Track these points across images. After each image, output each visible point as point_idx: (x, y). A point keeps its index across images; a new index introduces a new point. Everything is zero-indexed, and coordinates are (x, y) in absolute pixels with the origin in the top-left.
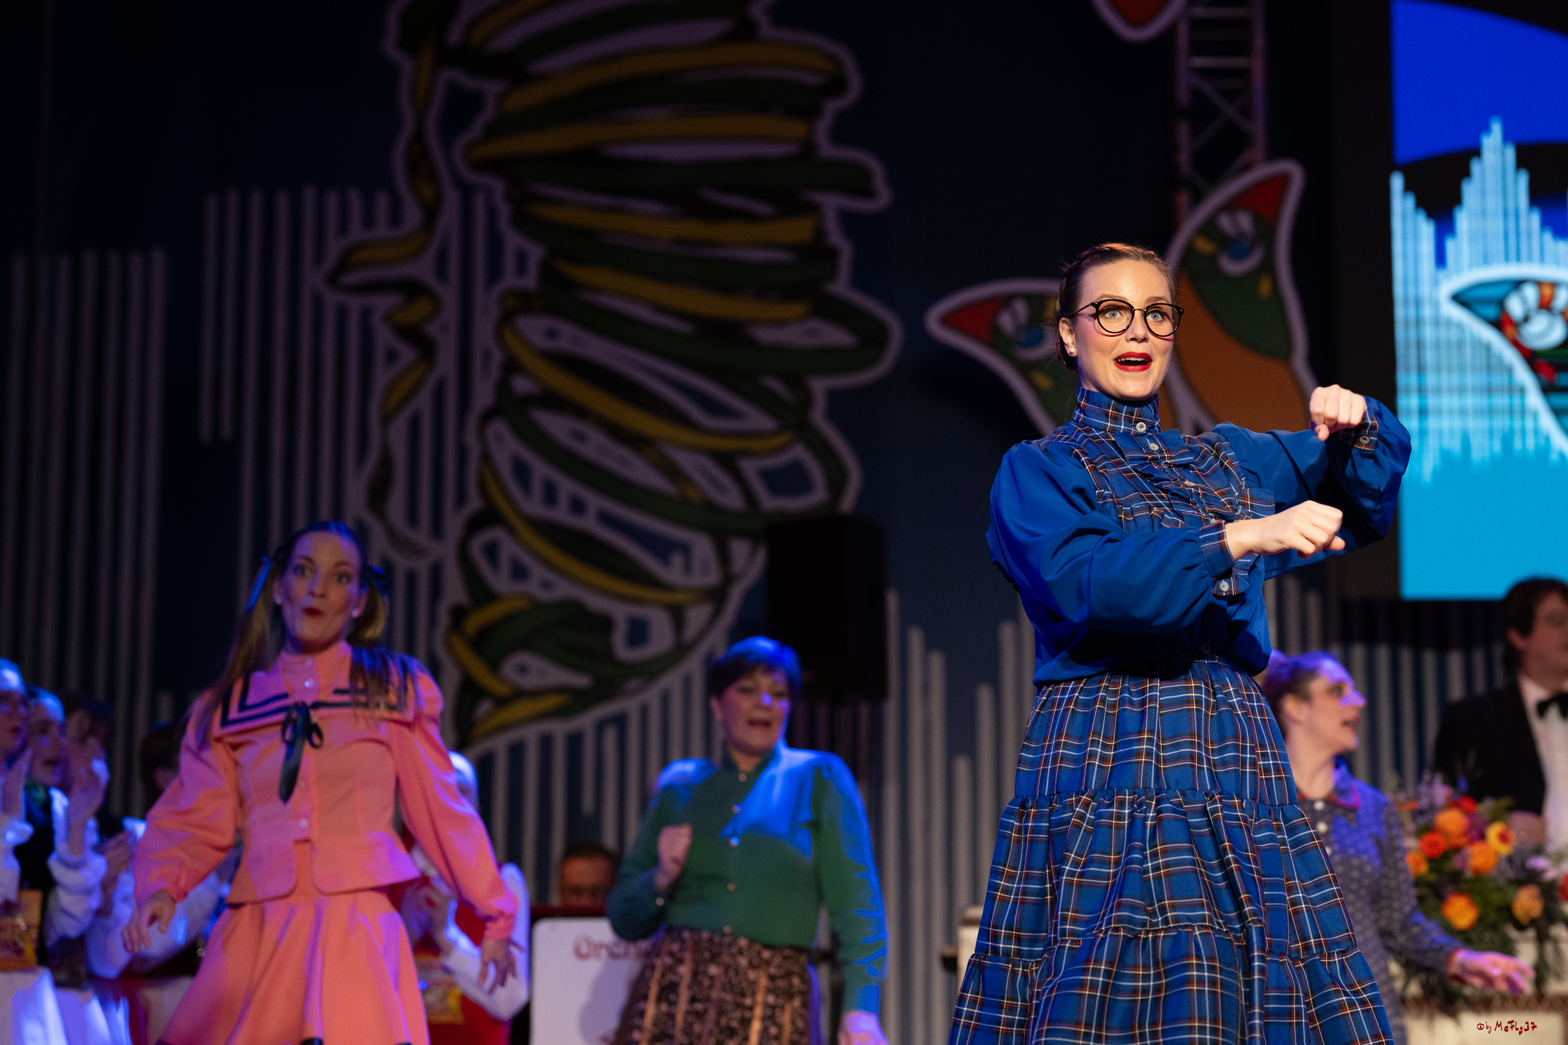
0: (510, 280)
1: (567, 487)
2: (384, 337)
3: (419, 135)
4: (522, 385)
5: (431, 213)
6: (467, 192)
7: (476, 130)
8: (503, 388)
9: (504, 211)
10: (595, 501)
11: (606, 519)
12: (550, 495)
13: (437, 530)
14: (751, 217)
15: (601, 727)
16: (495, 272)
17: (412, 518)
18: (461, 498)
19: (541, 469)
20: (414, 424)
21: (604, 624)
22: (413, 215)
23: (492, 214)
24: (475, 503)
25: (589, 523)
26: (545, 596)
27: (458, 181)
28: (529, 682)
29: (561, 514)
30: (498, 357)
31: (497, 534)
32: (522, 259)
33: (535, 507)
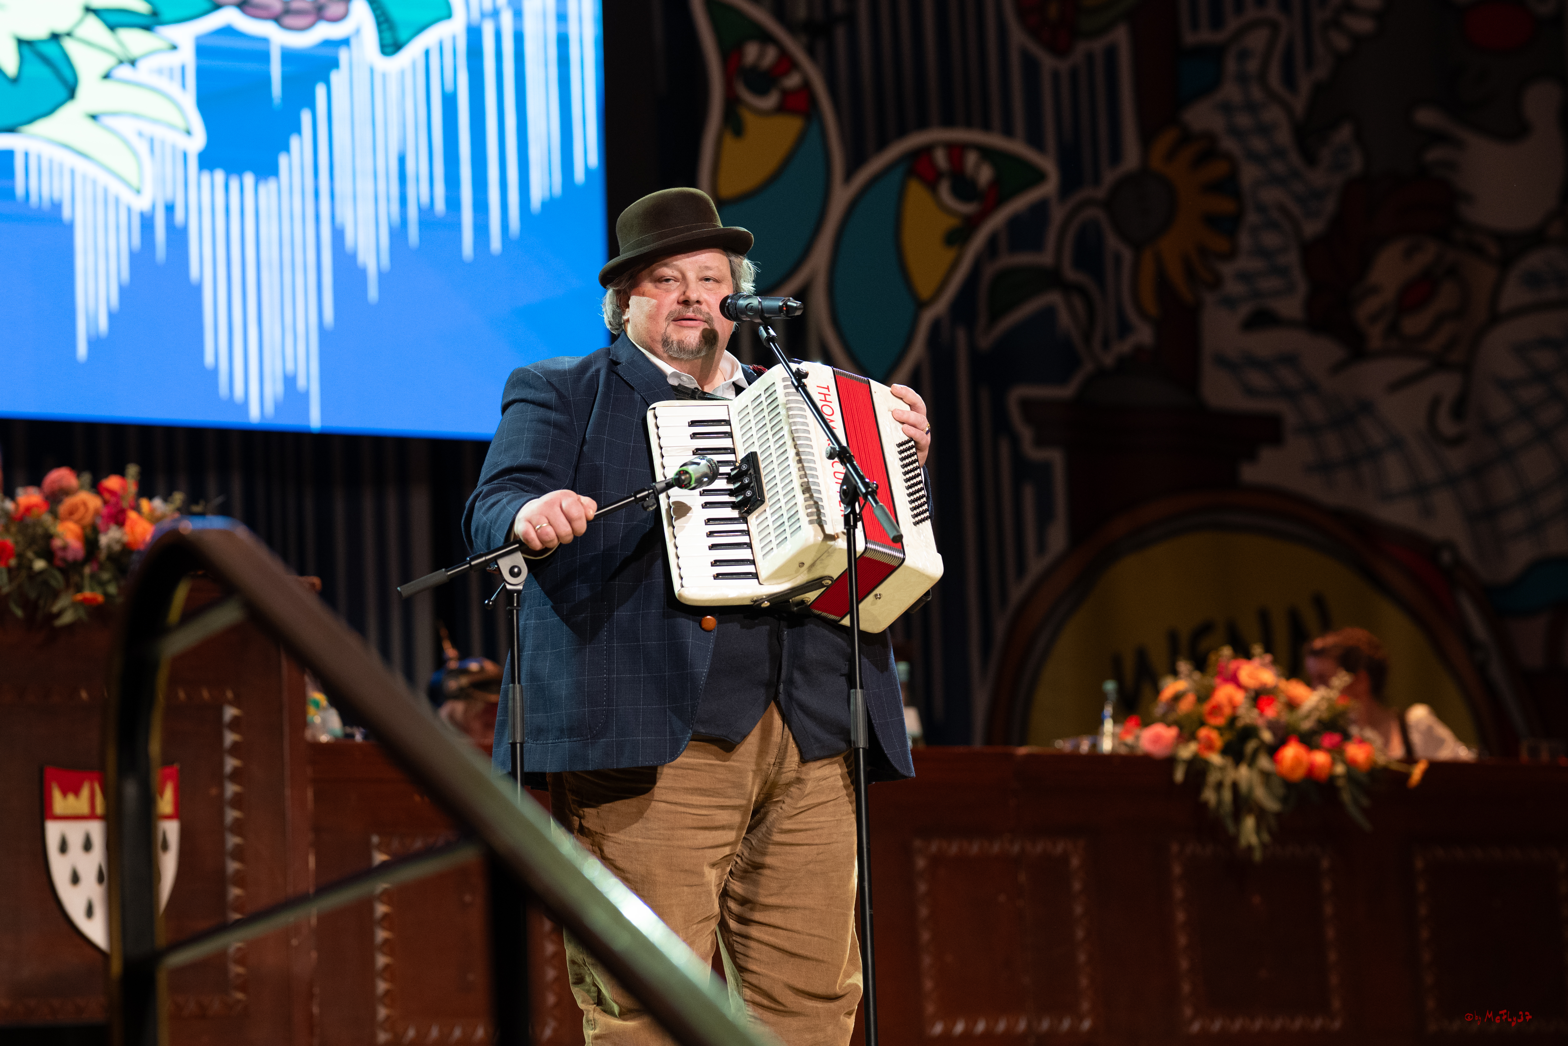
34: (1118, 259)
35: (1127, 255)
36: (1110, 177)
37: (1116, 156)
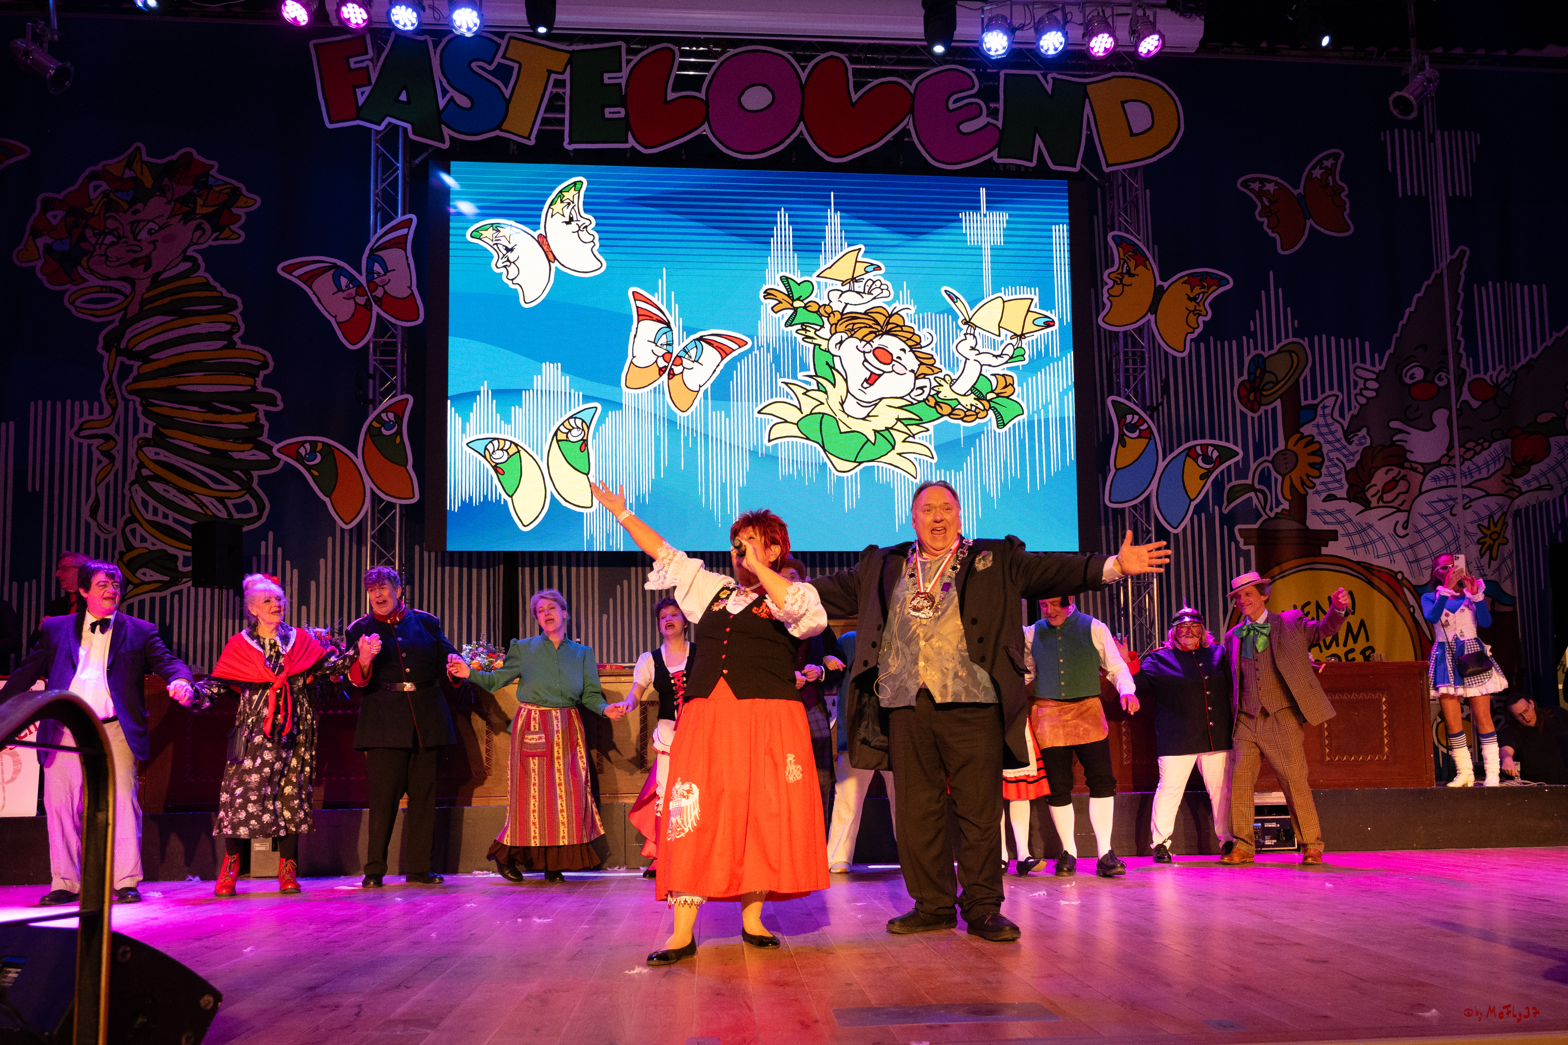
0: (141, 434)
1: (162, 509)
2: (96, 455)
3: (110, 381)
4: (145, 472)
5: (114, 410)
6: (126, 401)
7: (130, 380)
8: (138, 473)
9: (140, 409)
10: (171, 514)
11: (175, 521)
12: (155, 512)
13: (115, 525)
14: (232, 413)
15: (173, 594)
16: (136, 432)
17: (107, 521)
18: (123, 513)
19: (152, 502)
20: (108, 485)
21: (175, 558)
22: (108, 410)
23: (135, 409)
24: (128, 515)
25: (170, 522)
26: (152, 548)
27: (123, 397)
28: (146, 579)
29: (159, 519)
30: (137, 462)
31: (136, 525)
32: (146, 426)
33: (150, 516)
34: (1276, 480)
35: (1280, 478)
36: (1273, 452)
37: (1276, 445)
